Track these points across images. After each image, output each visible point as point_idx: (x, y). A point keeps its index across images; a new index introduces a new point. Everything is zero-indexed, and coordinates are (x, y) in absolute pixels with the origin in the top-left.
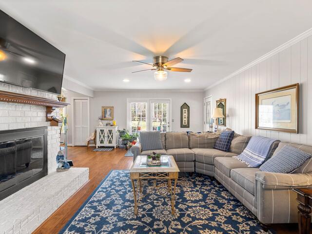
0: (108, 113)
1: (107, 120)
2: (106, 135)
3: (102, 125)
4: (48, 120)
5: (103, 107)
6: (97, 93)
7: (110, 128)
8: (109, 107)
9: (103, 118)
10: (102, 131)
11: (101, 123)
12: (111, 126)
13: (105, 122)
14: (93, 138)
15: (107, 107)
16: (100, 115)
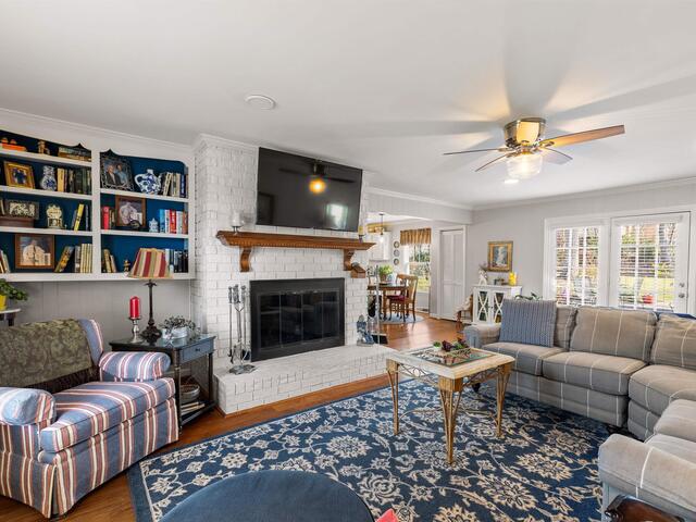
0: (501, 256)
1: (497, 271)
2: (491, 304)
3: (484, 282)
4: (347, 268)
5: (490, 244)
6: (480, 214)
7: (499, 289)
8: (502, 243)
9: (489, 268)
10: (483, 294)
11: (482, 278)
12: (503, 284)
13: (494, 276)
14: (466, 308)
15: (498, 243)
16: (484, 260)
